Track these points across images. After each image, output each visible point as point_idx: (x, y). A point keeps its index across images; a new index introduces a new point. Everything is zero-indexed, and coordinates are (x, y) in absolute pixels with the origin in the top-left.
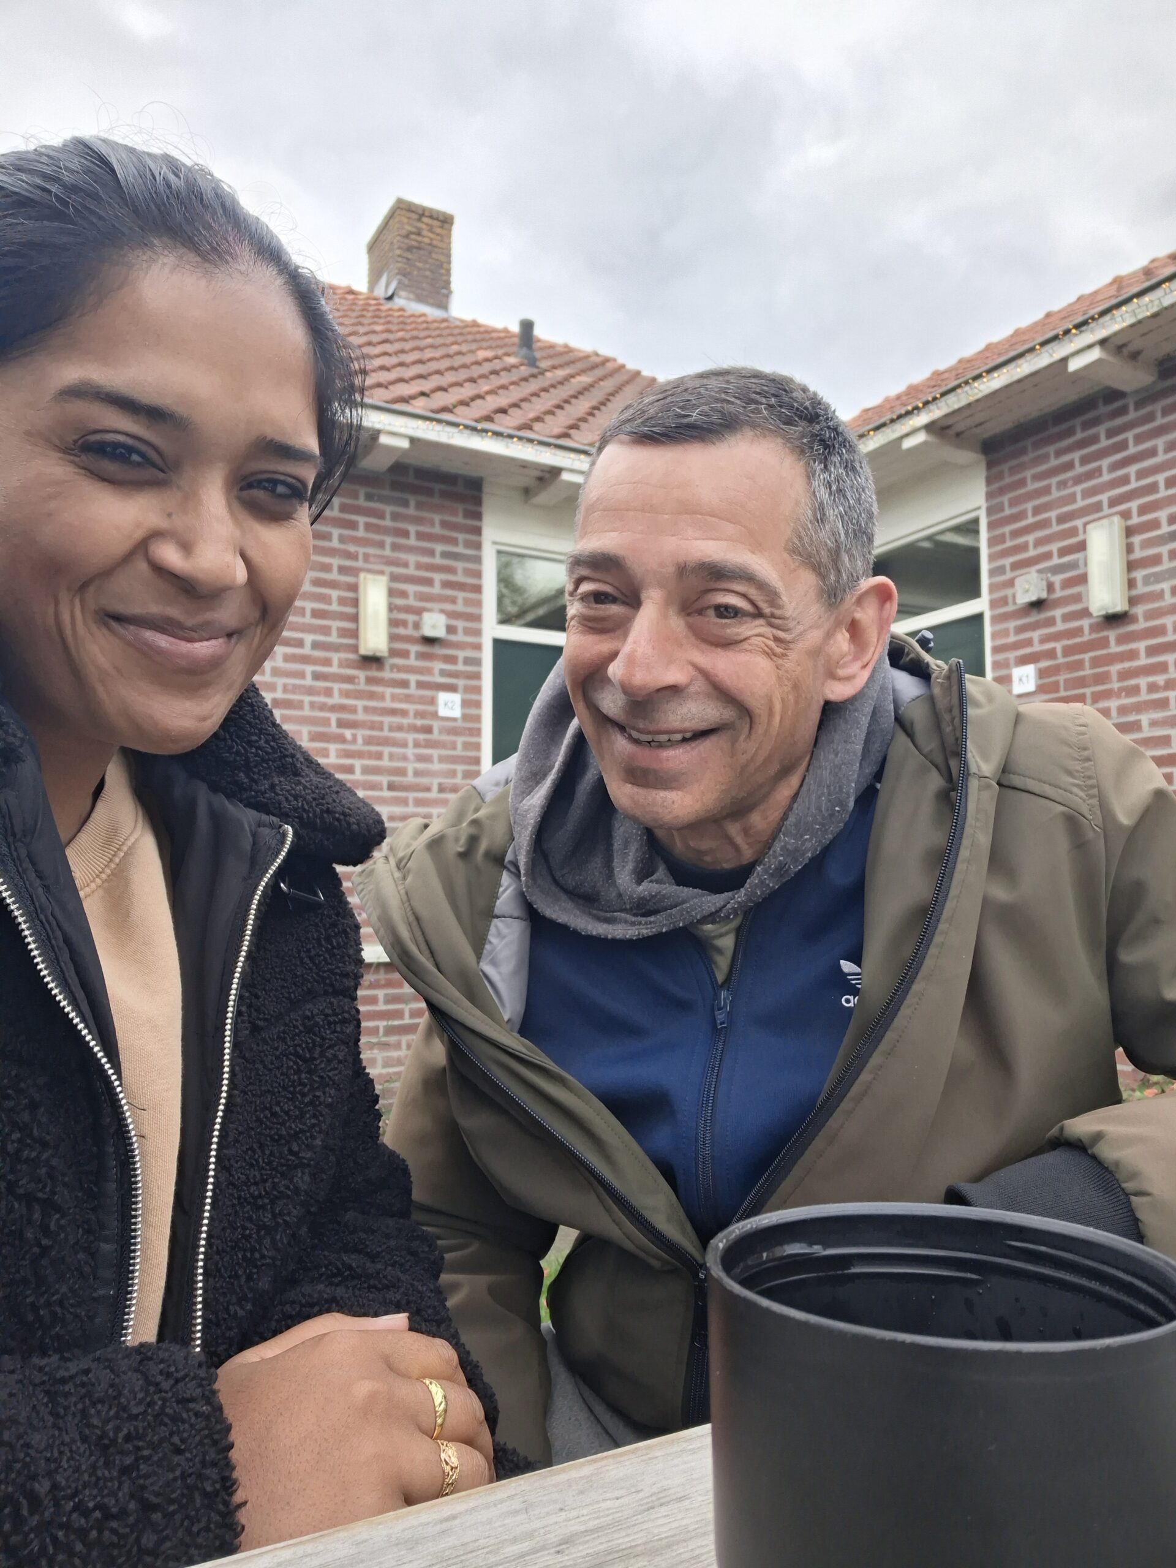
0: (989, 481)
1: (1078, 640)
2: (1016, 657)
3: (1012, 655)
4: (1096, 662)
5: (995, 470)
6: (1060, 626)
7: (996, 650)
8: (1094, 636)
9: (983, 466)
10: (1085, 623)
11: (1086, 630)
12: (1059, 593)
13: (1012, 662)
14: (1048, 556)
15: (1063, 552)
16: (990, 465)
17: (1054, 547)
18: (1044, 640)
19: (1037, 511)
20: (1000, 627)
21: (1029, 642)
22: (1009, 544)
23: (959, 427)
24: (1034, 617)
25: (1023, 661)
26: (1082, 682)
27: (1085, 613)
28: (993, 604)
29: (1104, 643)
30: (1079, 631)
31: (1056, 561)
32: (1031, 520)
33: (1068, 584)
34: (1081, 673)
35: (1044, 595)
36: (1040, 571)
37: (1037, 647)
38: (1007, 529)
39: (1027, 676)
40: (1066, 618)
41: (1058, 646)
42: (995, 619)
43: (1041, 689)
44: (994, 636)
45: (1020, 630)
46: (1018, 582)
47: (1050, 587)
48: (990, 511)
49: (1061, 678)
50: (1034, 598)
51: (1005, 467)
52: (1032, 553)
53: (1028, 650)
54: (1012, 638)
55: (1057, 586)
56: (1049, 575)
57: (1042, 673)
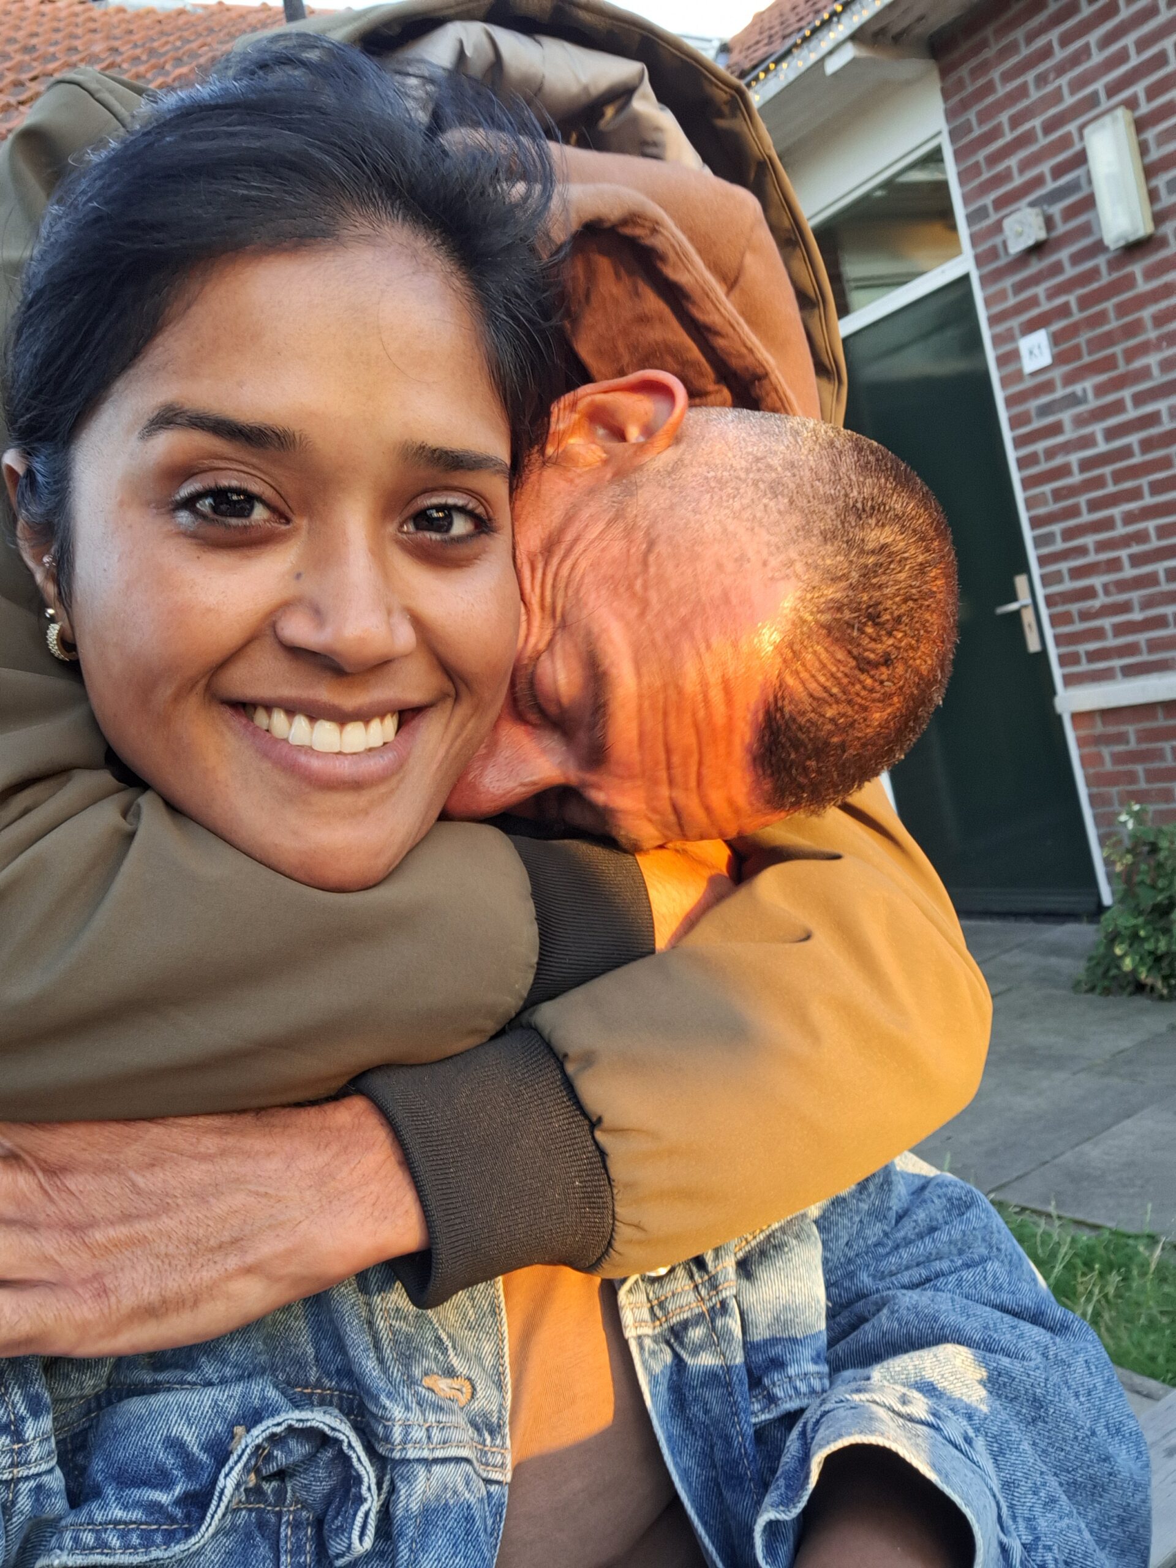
0: (946, 95)
1: (1095, 286)
2: (1021, 325)
3: (1015, 323)
4: (1122, 309)
5: (953, 77)
6: (1070, 272)
7: (993, 320)
8: (1116, 275)
9: (935, 75)
10: (1101, 261)
11: (1104, 269)
12: (1061, 229)
13: (1017, 332)
14: (1039, 181)
15: (1058, 171)
16: (944, 73)
17: (1045, 168)
18: (1052, 294)
19: (1015, 122)
20: (993, 289)
21: (1033, 302)
22: (986, 175)
23: (895, 29)
24: (1036, 266)
25: (1030, 327)
26: (1108, 340)
27: (1099, 247)
28: (980, 260)
29: (1129, 282)
30: (1094, 274)
31: (1050, 185)
32: (1009, 136)
33: (1070, 213)
34: (1106, 328)
35: (1042, 235)
36: (1032, 205)
37: (1046, 306)
38: (981, 156)
39: (1039, 347)
40: (1076, 259)
41: (1072, 299)
42: (985, 281)
43: (1059, 359)
44: (988, 302)
45: (1019, 288)
46: (1007, 224)
47: (1049, 223)
48: (954, 135)
49: (1082, 339)
50: (1031, 242)
51: (964, 71)
52: (1018, 181)
53: (1034, 312)
54: (1012, 301)
55: (1058, 218)
56: (1045, 207)
57: (1056, 339)
